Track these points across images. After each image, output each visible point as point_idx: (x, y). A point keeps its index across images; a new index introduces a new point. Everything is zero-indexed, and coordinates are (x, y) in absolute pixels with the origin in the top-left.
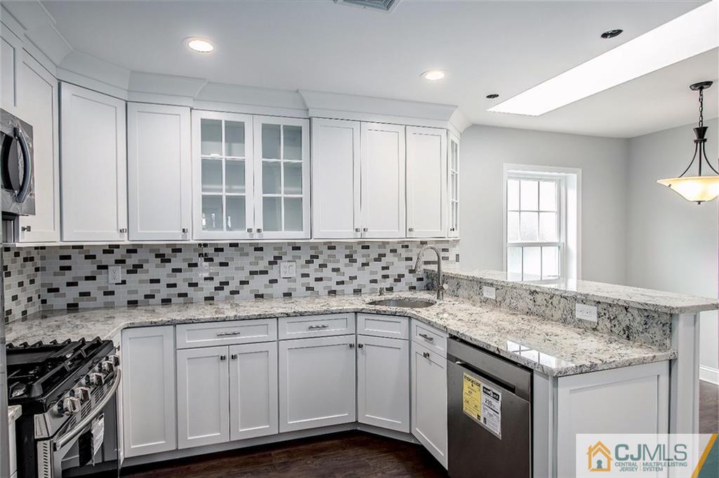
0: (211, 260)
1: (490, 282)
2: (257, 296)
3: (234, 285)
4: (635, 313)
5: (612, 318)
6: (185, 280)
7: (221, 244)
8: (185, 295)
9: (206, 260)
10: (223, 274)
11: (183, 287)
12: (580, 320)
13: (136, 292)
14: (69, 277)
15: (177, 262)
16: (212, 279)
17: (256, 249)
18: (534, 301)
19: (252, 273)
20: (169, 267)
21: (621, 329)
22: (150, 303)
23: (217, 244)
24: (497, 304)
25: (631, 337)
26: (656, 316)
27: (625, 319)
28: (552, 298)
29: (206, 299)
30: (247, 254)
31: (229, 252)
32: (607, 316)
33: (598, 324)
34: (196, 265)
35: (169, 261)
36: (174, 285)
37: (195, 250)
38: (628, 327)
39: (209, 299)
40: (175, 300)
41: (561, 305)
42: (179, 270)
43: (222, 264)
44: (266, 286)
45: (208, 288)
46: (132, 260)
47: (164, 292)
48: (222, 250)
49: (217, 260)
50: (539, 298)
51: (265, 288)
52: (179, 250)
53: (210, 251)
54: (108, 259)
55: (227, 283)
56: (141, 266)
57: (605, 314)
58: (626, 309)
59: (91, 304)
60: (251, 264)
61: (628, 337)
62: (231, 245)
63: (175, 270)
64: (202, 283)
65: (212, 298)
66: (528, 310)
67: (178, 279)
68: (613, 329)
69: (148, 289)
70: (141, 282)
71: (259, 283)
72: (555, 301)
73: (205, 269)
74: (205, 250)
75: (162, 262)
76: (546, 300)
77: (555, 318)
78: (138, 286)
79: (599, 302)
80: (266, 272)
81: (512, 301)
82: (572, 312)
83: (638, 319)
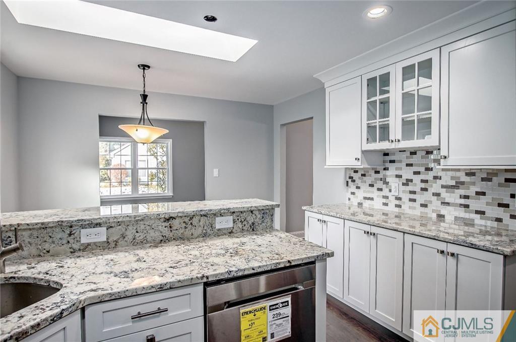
1: (95, 222)
4: (257, 213)
5: (243, 220)
12: (219, 230)
18: (171, 227)
21: (249, 226)
24: (109, 246)
25: (255, 229)
26: (268, 211)
27: (251, 219)
28: (191, 218)
32: (240, 220)
33: (233, 228)
38: (253, 224)
41: (201, 223)
50: (176, 223)
57: (238, 219)
58: (252, 212)
61: (253, 230)
66: (161, 238)
68: (244, 228)
72: (195, 221)
76: (184, 222)
77: (195, 235)
79: (234, 212)
81: (138, 235)
82: (212, 226)
83: (259, 216)
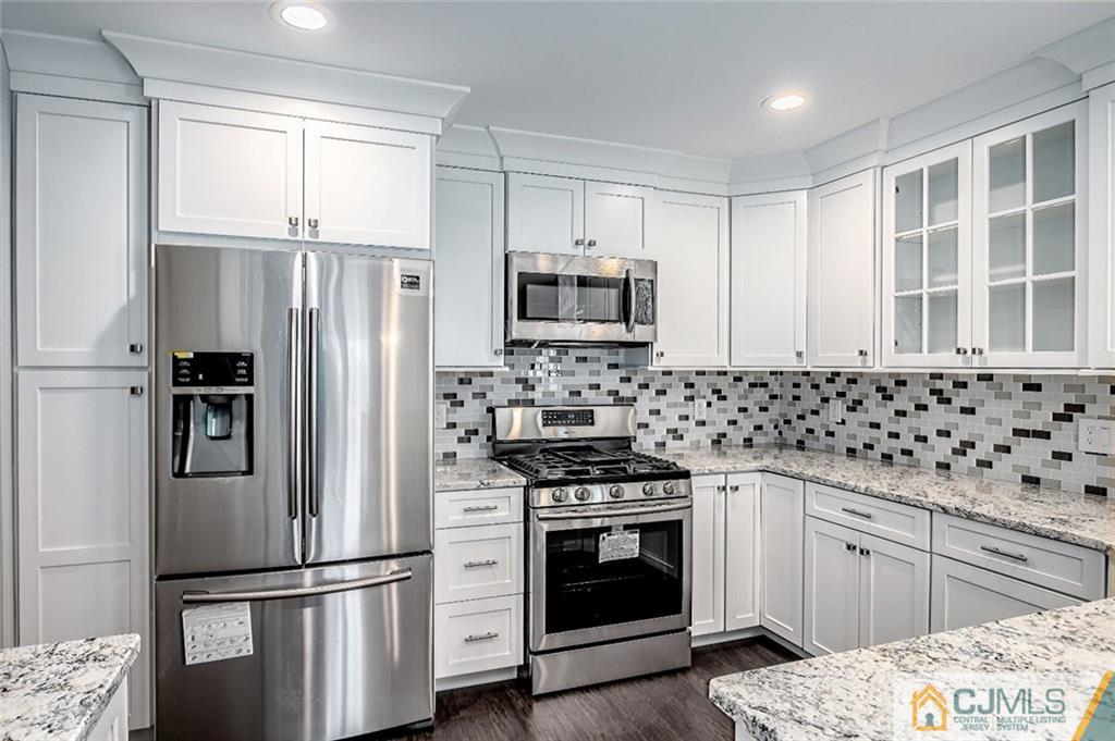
0: (949, 401)
2: (1028, 480)
3: (983, 450)
6: (910, 430)
7: (964, 375)
8: (909, 453)
9: (940, 401)
10: (965, 428)
11: (907, 442)
13: (854, 437)
14: (799, 408)
15: (902, 401)
16: (948, 434)
17: (1027, 387)
19: (1017, 432)
20: (892, 407)
22: (869, 456)
23: (957, 375)
29: (939, 465)
30: (1009, 396)
31: (977, 389)
34: (925, 408)
35: (891, 398)
36: (897, 436)
37: (925, 384)
39: (944, 466)
40: (898, 457)
42: (904, 414)
43: (964, 410)
44: (1045, 463)
45: (943, 449)
46: (854, 393)
47: (885, 445)
48: (964, 385)
49: (957, 403)
51: (1043, 465)
52: (904, 383)
53: (946, 386)
54: (830, 390)
55: (973, 445)
56: (860, 403)
59: (815, 445)
60: (1016, 414)
62: (981, 378)
63: (898, 413)
64: (933, 438)
65: (948, 467)
67: (902, 426)
69: (867, 435)
70: (861, 424)
71: (1031, 455)
73: (938, 416)
74: (939, 384)
75: (883, 399)
78: (856, 430)
80: (1047, 435)
